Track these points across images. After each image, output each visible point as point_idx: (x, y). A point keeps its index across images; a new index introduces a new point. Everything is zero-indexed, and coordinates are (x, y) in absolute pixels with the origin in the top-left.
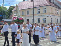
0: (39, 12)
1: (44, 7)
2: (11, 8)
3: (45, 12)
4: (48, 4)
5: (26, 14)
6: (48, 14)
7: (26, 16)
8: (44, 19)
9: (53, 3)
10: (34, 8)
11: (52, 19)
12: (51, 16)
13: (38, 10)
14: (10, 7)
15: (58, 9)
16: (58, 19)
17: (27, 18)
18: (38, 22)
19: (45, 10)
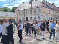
0: (35, 12)
1: (40, 8)
2: (14, 9)
3: (40, 11)
4: (43, 6)
5: (26, 13)
6: (42, 13)
8: (39, 18)
9: (46, 5)
10: (31, 9)
11: (45, 17)
13: (35, 10)
15: (50, 9)
16: (49, 17)
17: (26, 17)
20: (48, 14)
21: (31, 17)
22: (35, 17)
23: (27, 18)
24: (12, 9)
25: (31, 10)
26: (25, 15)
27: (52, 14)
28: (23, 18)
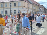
7: (4, 8)
10: (11, 2)
12: (24, 8)
13: (15, 3)
18: (15, 13)
19: (20, 4)
22: (15, 11)
25: (11, 4)
27: (31, 8)
28: (2, 11)
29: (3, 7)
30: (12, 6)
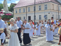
0: (40, 9)
1: (46, 4)
2: (12, 6)
4: (50, 1)
5: (28, 11)
6: (50, 11)
10: (35, 5)
11: (53, 15)
12: (52, 12)
13: (40, 6)
14: (12, 4)
15: (59, 5)
17: (28, 15)
20: (57, 12)
21: (35, 16)
22: (40, 16)
23: (30, 18)
24: (10, 6)
25: (35, 7)
26: (27, 13)
29: (25, 11)
30: (36, 10)
